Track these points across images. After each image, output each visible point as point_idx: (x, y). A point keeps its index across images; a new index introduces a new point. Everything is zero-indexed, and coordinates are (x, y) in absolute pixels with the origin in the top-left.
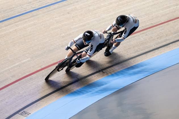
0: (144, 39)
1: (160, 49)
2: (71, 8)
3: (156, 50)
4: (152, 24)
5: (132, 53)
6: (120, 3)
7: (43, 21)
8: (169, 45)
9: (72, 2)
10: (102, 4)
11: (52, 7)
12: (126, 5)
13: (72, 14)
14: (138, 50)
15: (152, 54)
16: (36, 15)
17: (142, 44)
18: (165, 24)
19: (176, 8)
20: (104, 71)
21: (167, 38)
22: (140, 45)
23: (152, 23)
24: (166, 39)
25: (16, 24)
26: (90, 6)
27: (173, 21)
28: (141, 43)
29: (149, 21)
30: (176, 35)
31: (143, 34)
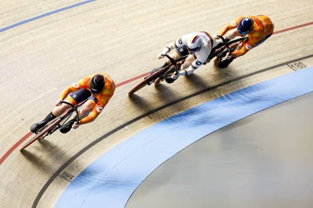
7: (65, 31)
11: (75, 10)
13: (102, 24)
16: (57, 21)
25: (32, 32)
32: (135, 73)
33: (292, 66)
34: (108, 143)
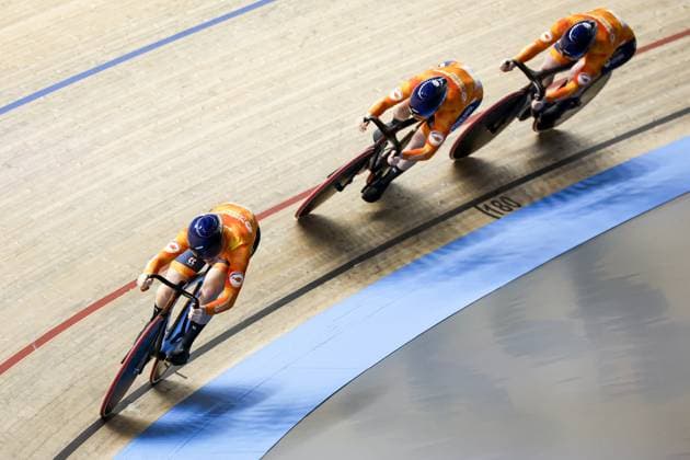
2: (9, 147)
3: (318, 288)
5: (246, 302)
6: (159, 123)
9: (7, 126)
10: (105, 131)
12: (179, 129)
13: (21, 170)
14: (259, 292)
15: (310, 302)
17: (266, 266)
19: (341, 135)
22: (261, 272)
23: (280, 191)
26: (68, 137)
28: (263, 265)
29: (267, 187)
32: (123, 275)
33: (487, 208)
34: (96, 450)
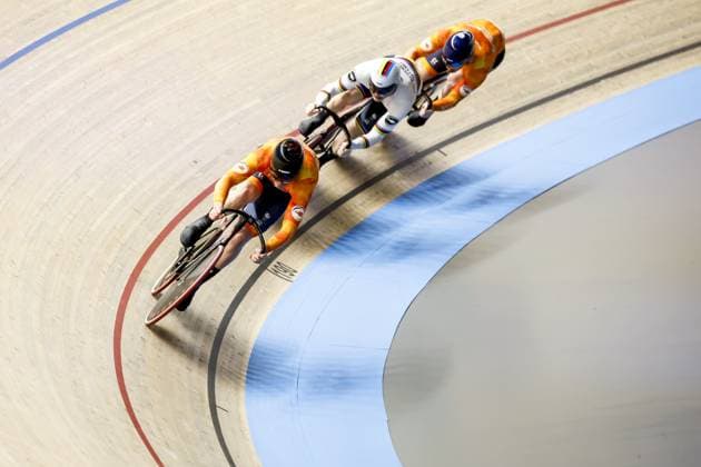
0: (533, 59)
1: (576, 93)
4: (551, 15)
8: (597, 85)
18: (584, 19)
20: (442, 150)
21: (591, 62)
24: (590, 65)
27: (606, 12)
30: (614, 53)
31: (529, 43)
